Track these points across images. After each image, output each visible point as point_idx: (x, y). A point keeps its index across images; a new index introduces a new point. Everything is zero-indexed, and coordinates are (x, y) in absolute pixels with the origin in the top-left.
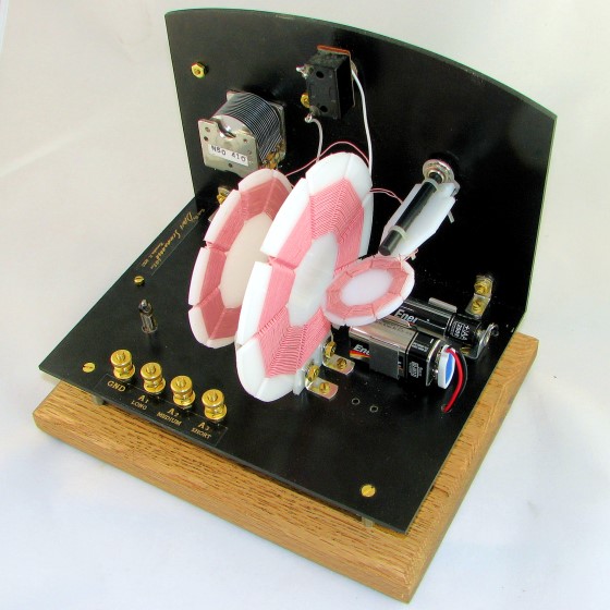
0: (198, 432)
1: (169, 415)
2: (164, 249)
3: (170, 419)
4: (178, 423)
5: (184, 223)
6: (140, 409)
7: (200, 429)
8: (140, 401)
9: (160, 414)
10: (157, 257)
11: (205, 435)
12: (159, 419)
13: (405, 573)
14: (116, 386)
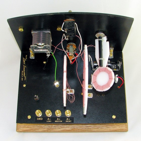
0: (68, 121)
1: (58, 120)
2: (24, 73)
3: (59, 121)
4: (62, 121)
5: (24, 62)
6: (50, 122)
7: (67, 120)
8: (48, 120)
9: (56, 121)
10: (24, 76)
11: (70, 121)
12: (56, 122)
13: (126, 128)
14: (40, 119)
